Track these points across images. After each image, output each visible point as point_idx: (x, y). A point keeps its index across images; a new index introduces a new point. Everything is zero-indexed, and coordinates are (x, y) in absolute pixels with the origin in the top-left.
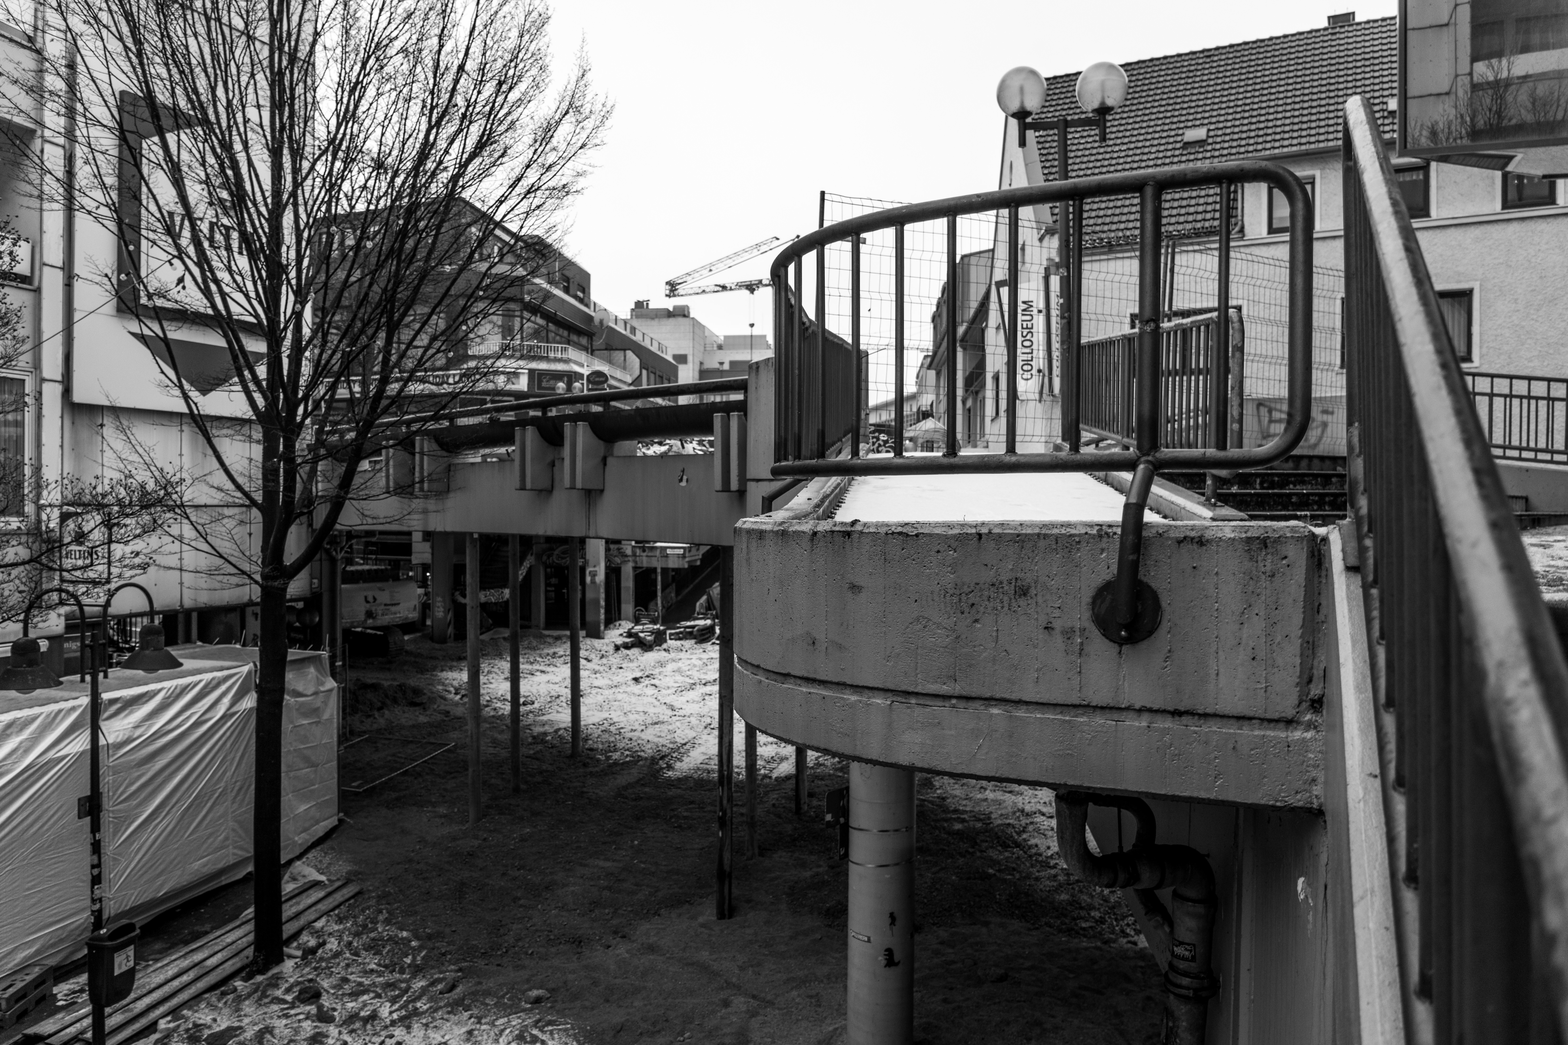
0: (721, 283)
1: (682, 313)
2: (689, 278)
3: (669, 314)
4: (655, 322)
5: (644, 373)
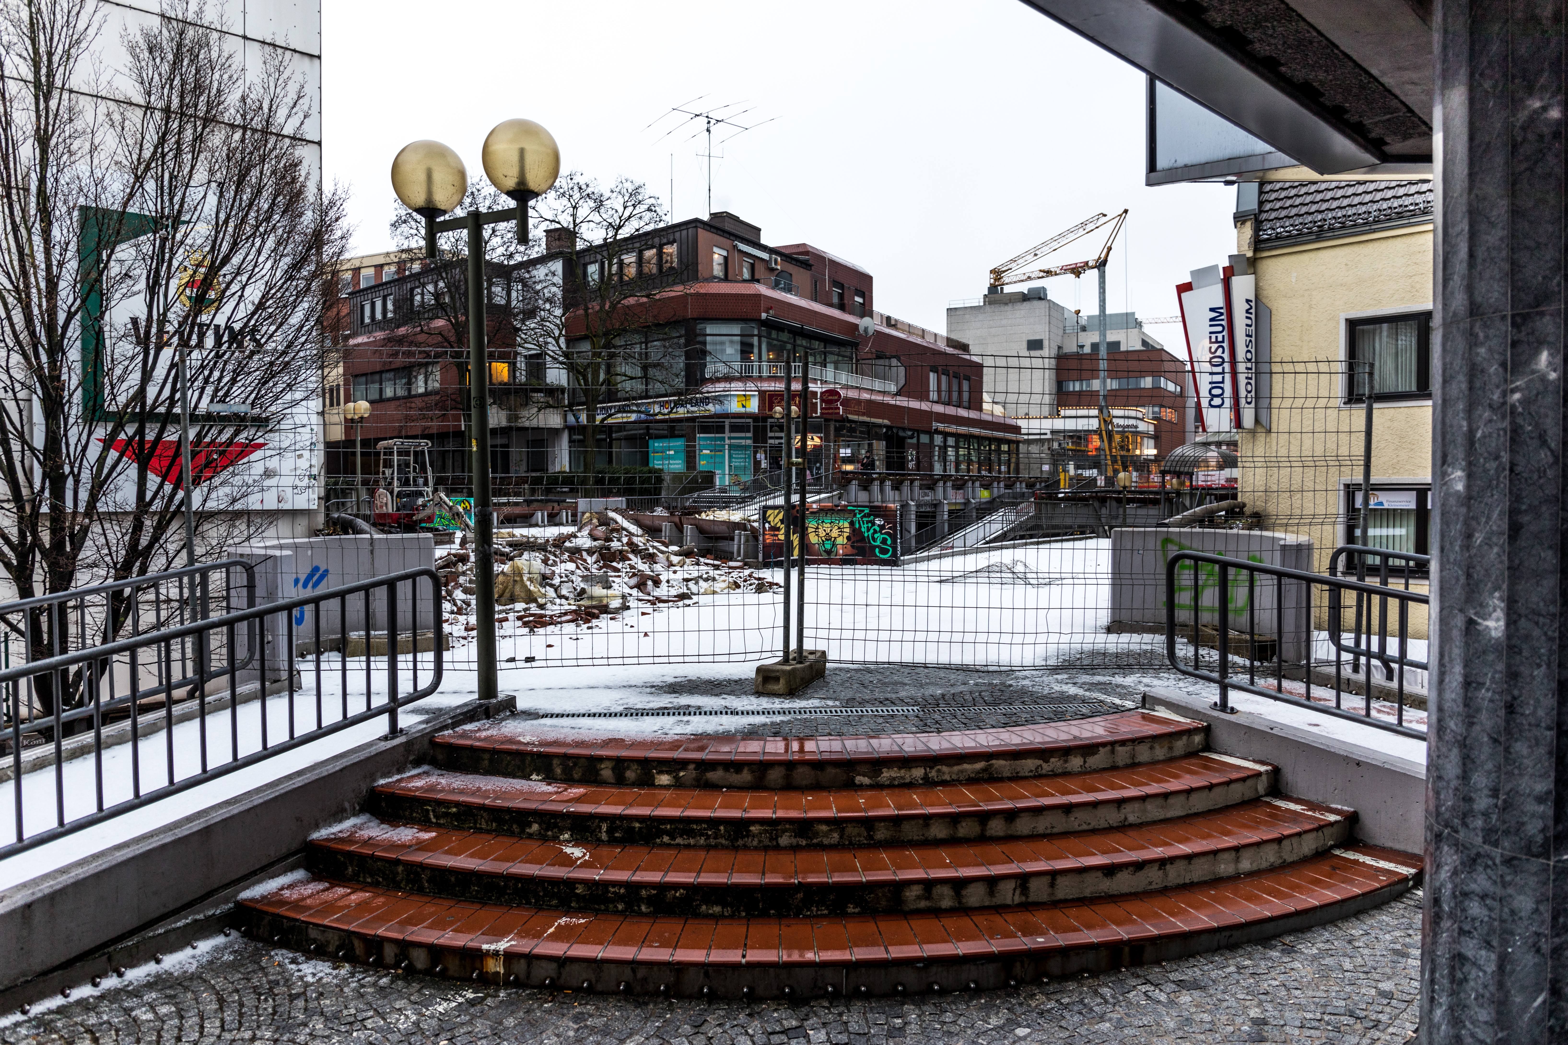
0: (1046, 268)
1: (1038, 296)
2: (1014, 265)
3: (1025, 298)
4: (1009, 308)
5: (932, 377)
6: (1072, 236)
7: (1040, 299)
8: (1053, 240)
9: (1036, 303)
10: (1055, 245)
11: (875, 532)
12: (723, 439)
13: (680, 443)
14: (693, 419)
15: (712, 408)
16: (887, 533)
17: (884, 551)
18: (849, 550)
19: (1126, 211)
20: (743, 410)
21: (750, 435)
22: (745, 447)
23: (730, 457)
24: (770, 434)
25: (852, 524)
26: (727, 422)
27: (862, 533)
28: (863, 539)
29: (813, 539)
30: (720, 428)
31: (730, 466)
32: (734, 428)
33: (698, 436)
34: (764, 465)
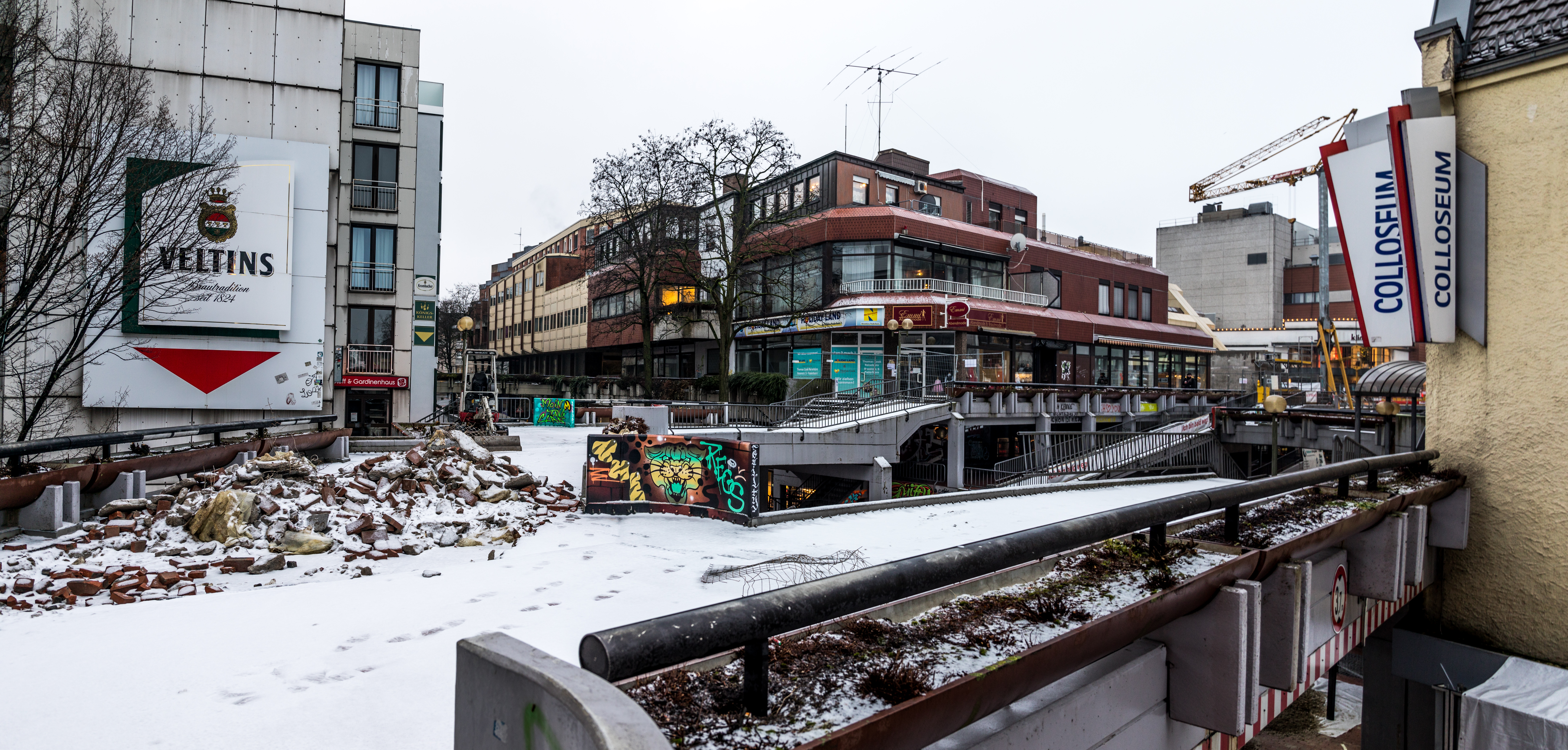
1: (1261, 211)
3: (1245, 214)
4: (1227, 224)
5: (1103, 291)
6: (1288, 143)
7: (1264, 213)
8: (1264, 149)
9: (1259, 219)
10: (1266, 154)
11: (728, 477)
12: (856, 350)
13: (816, 353)
14: (827, 332)
15: (843, 321)
16: (739, 480)
17: (737, 504)
18: (702, 498)
20: (870, 323)
21: (882, 346)
22: (878, 358)
23: (862, 366)
25: (704, 463)
26: (860, 334)
27: (714, 477)
28: (716, 485)
29: (657, 479)
30: (852, 339)
31: (862, 375)
32: (865, 339)
33: (832, 346)
34: (894, 374)
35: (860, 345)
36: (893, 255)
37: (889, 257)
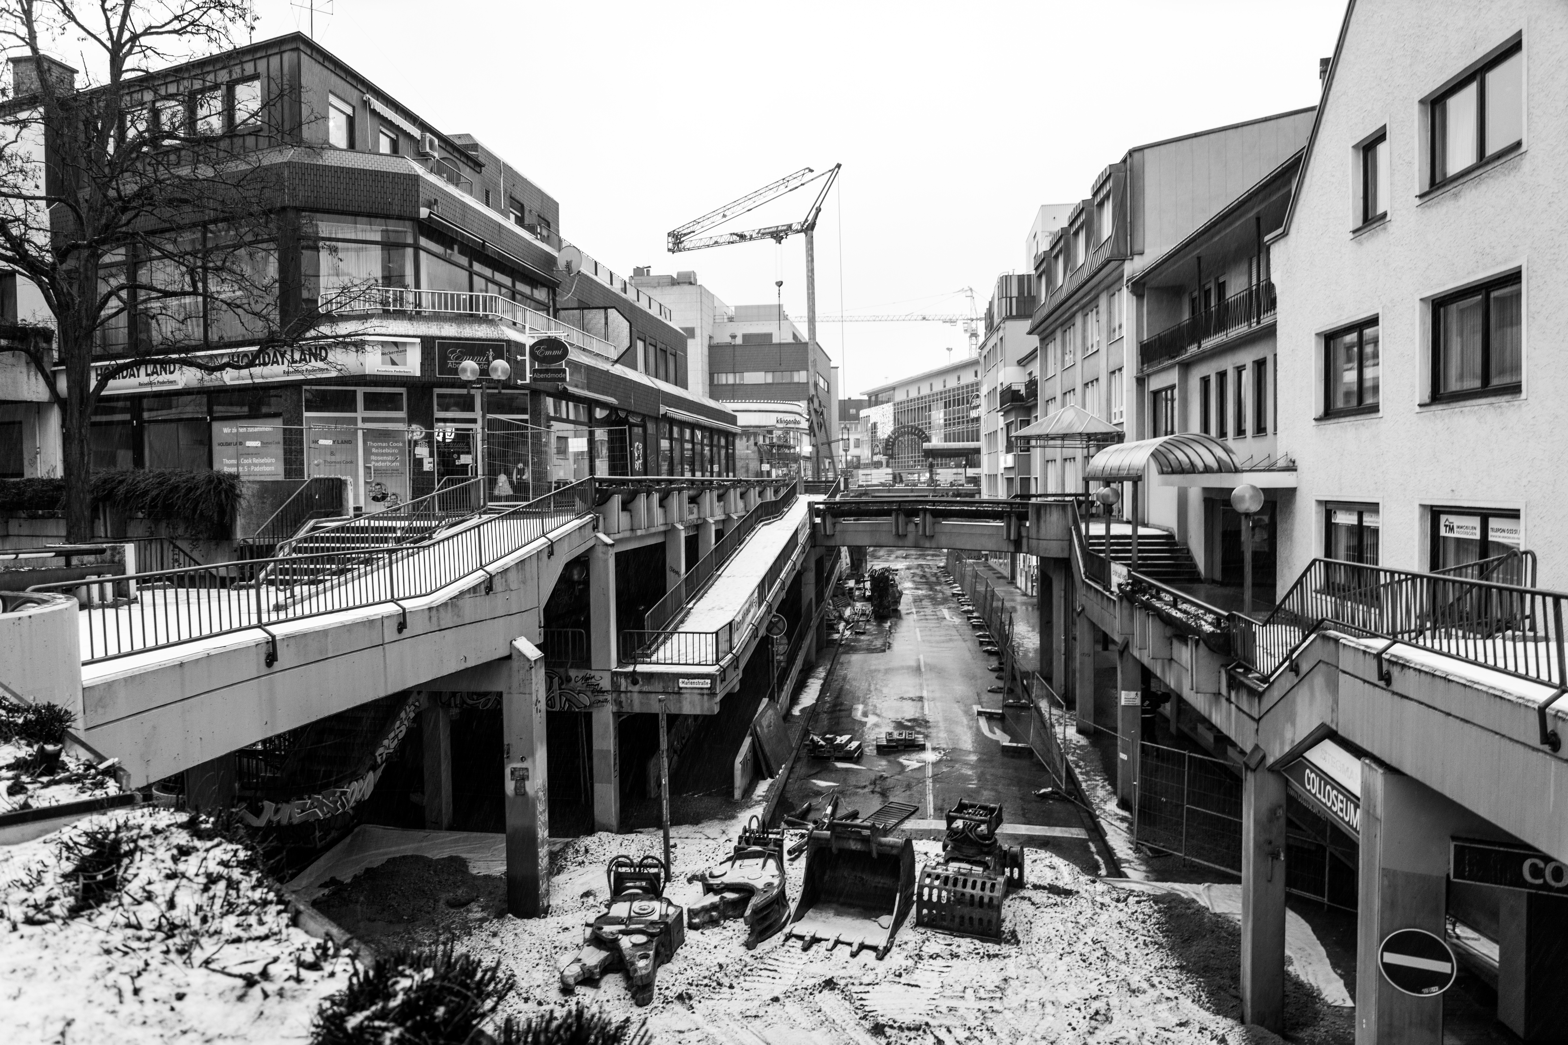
0: (739, 232)
1: (687, 280)
2: (697, 228)
3: (673, 282)
4: (657, 291)
5: (638, 346)
6: (771, 194)
7: (691, 283)
8: (747, 198)
9: (687, 288)
10: (750, 204)
12: (354, 421)
13: (271, 428)
14: (296, 386)
19: (839, 166)
20: (391, 370)
21: (402, 414)
22: (396, 436)
23: (367, 451)
24: (439, 414)
26: (360, 391)
30: (345, 402)
31: (367, 469)
32: (372, 402)
33: (306, 414)
34: (427, 467)
35: (361, 413)
36: (417, 248)
37: (410, 251)
